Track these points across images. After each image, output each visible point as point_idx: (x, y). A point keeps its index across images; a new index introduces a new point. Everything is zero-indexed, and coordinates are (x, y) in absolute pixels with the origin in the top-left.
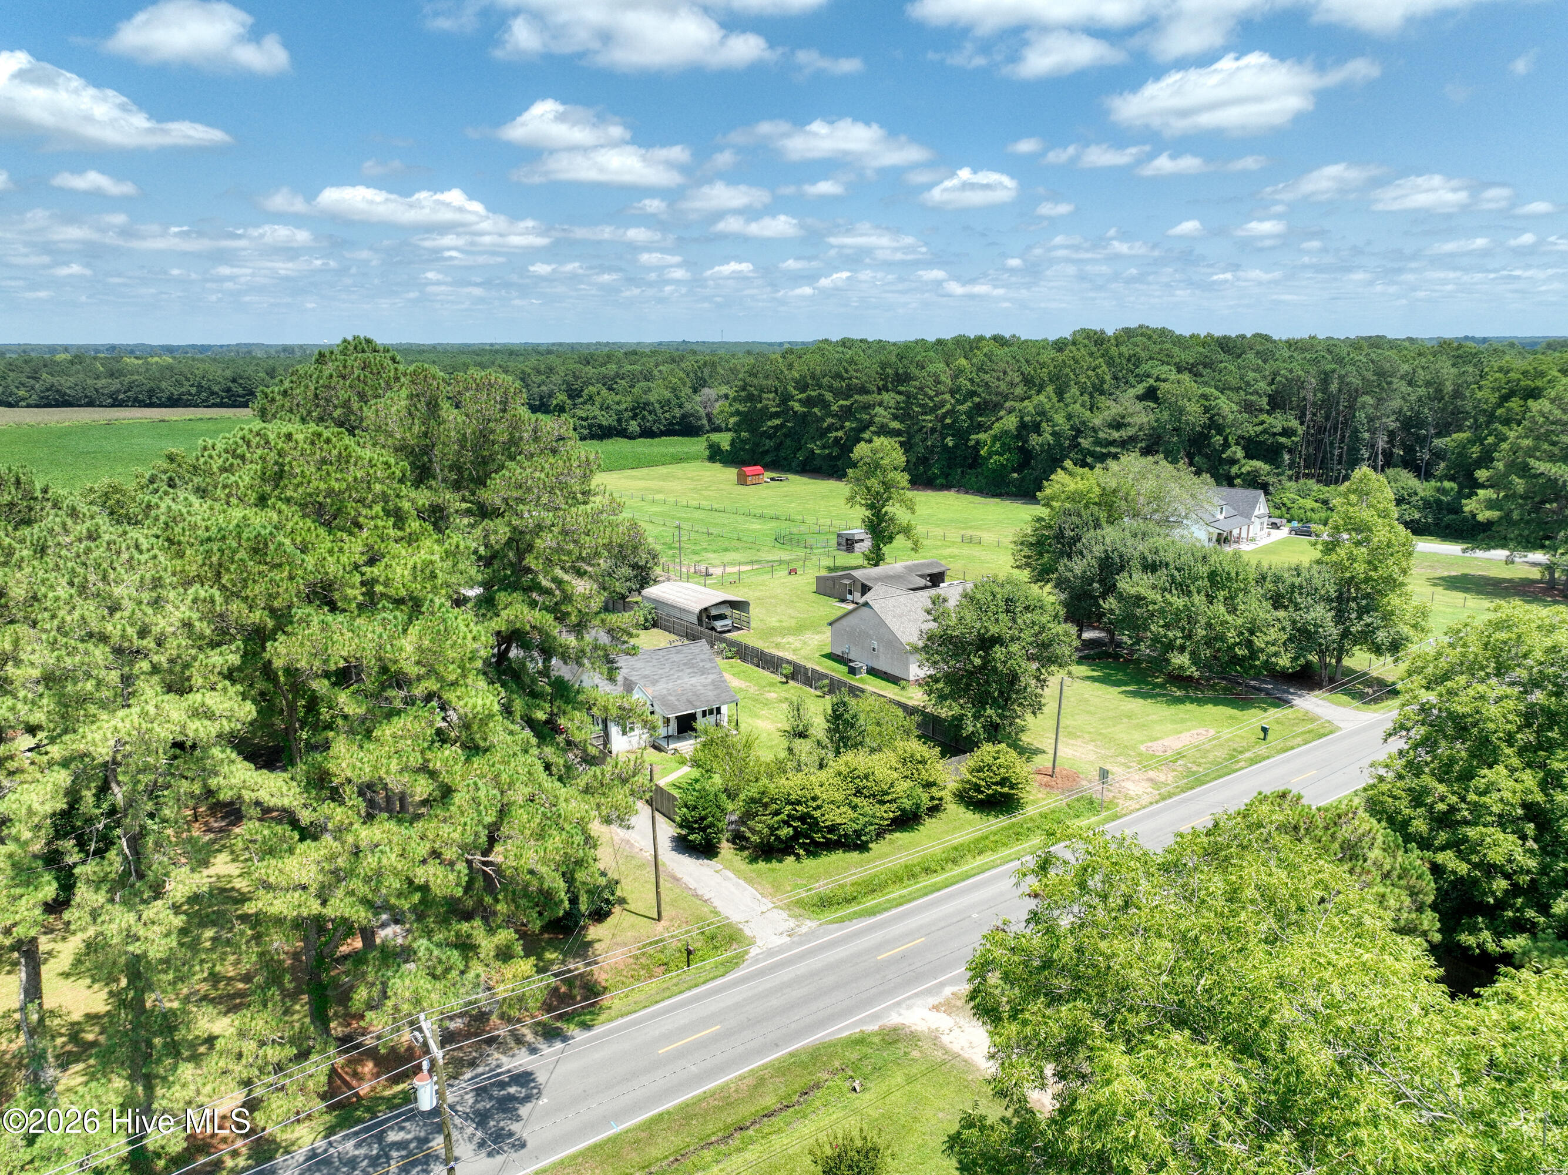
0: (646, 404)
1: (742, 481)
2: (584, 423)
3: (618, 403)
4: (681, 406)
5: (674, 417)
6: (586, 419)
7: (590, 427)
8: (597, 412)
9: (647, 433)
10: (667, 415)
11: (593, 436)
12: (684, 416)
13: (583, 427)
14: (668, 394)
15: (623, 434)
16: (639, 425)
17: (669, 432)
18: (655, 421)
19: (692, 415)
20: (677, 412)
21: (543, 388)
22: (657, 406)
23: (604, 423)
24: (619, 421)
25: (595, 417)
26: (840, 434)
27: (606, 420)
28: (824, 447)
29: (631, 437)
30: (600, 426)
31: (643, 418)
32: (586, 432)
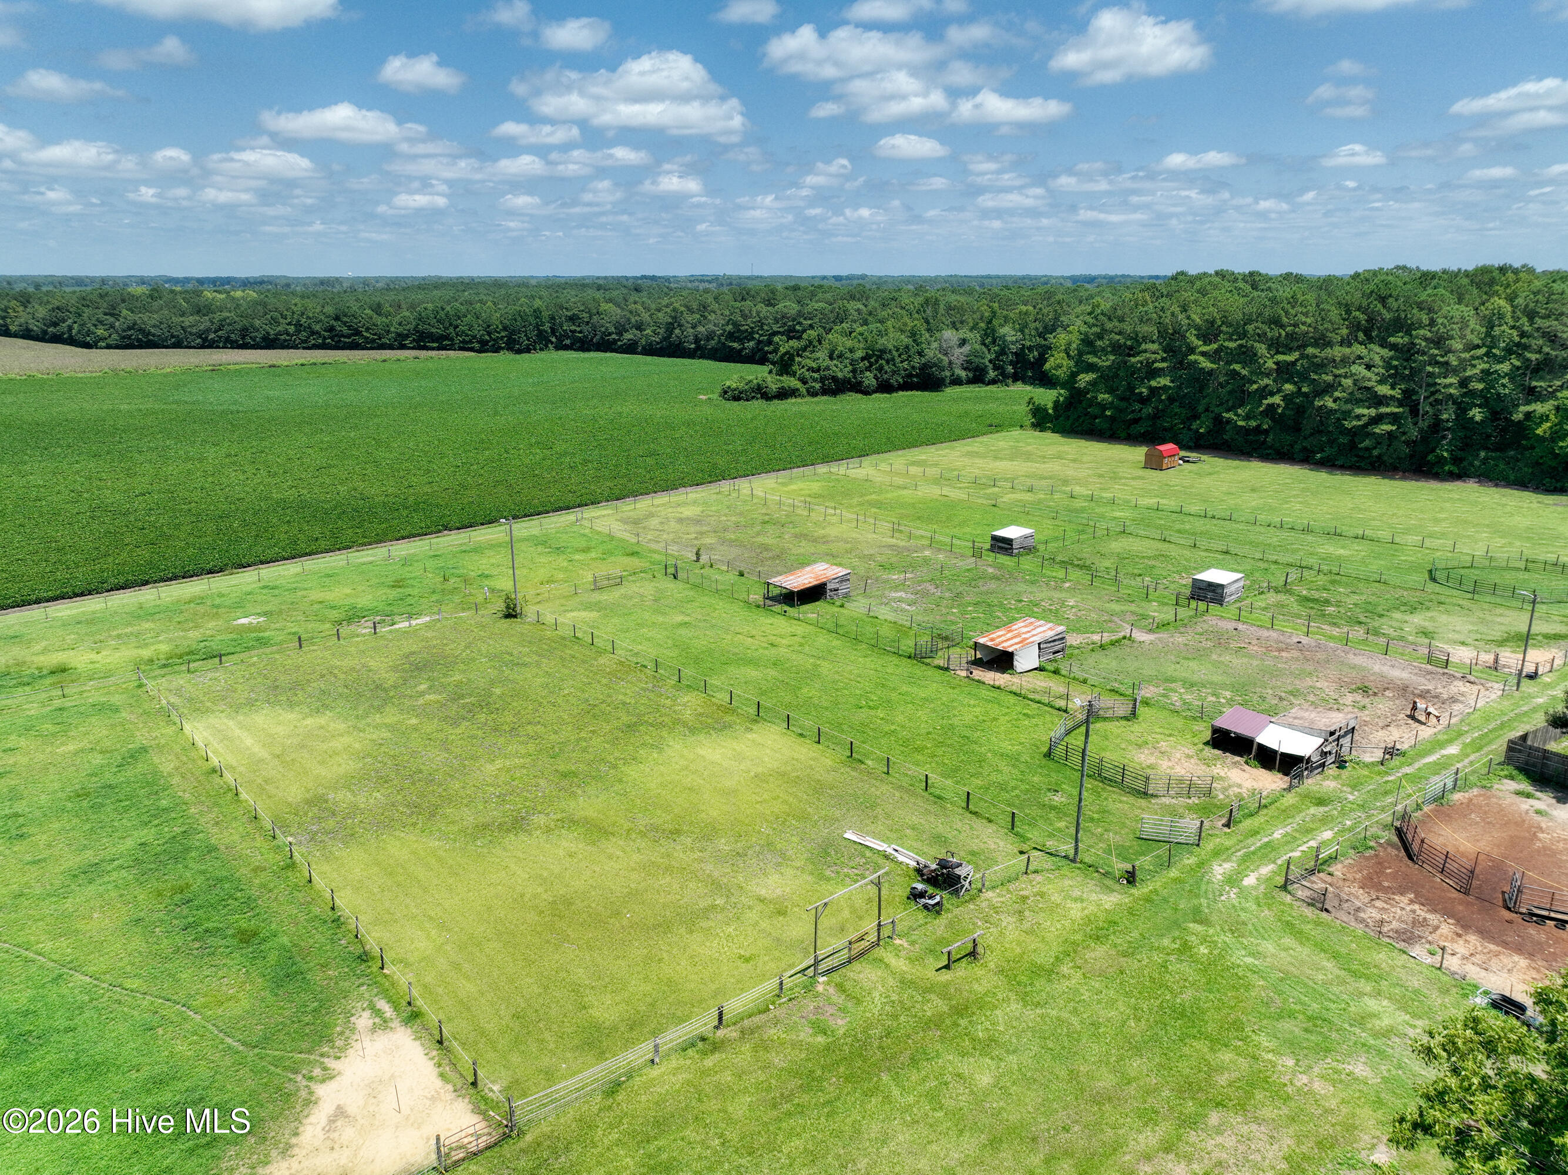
0: (883, 351)
1: (1154, 463)
2: (816, 375)
3: (851, 351)
4: (920, 354)
5: (913, 367)
6: (818, 370)
7: (822, 380)
8: (827, 362)
9: (885, 387)
10: (905, 365)
11: (825, 392)
12: (924, 367)
13: (815, 380)
14: (906, 340)
15: (857, 388)
16: (876, 377)
17: (906, 386)
18: (894, 372)
19: (935, 365)
20: (917, 361)
21: (701, 329)
22: (895, 354)
23: (840, 375)
24: (854, 371)
25: (828, 368)
26: (1277, 399)
27: (841, 370)
28: (1247, 417)
29: (866, 393)
30: (834, 379)
31: (880, 369)
32: (818, 386)
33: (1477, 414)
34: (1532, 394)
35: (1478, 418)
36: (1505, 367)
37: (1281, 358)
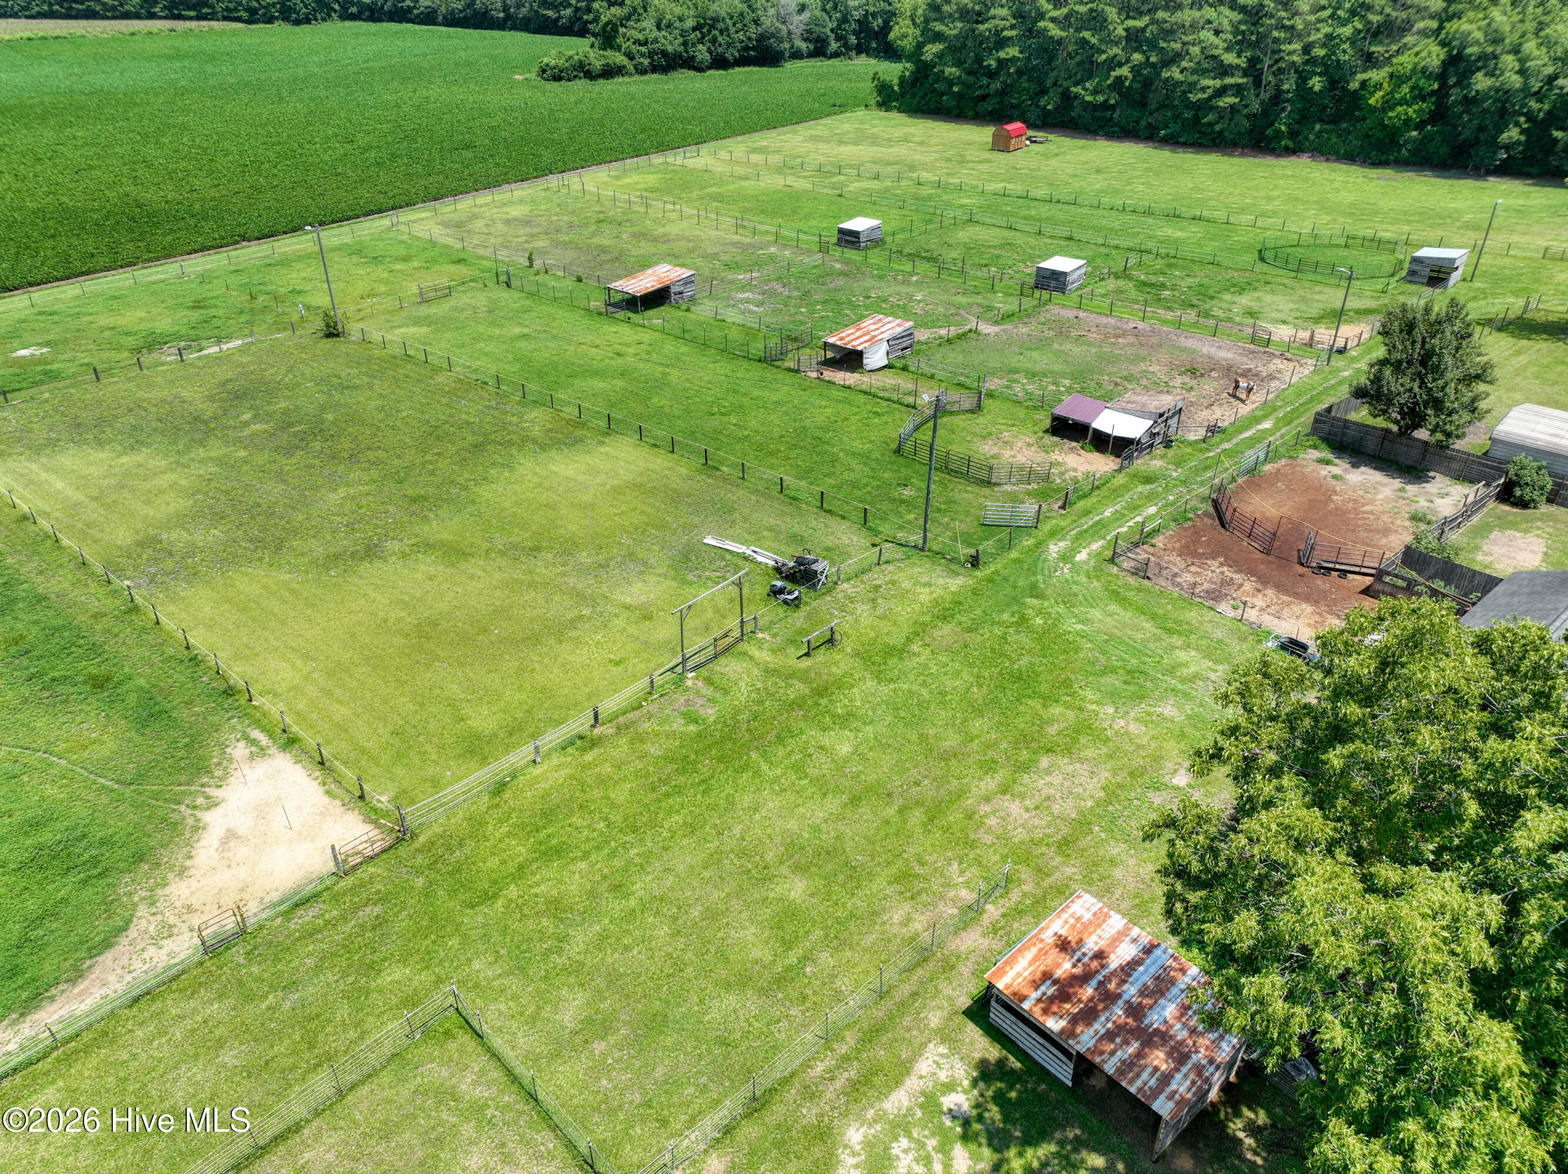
0: (715, 20)
1: (1001, 145)
2: (643, 49)
3: (681, 19)
4: (756, 22)
5: (749, 39)
6: (645, 43)
7: (651, 54)
8: (655, 33)
9: (720, 63)
10: (741, 36)
11: (655, 69)
12: (762, 38)
13: (643, 55)
14: (739, 6)
15: (689, 63)
16: (709, 51)
17: (743, 61)
18: (729, 45)
19: (773, 35)
20: (753, 31)
22: (729, 22)
23: (670, 49)
24: (685, 44)
25: (656, 41)
26: (1124, 71)
27: (671, 44)
28: (1095, 92)
29: (700, 69)
30: (664, 53)
31: (714, 41)
32: (646, 62)
33: (1316, 83)
34: (1370, 61)
35: (1317, 88)
36: (1347, 31)
37: (1130, 23)
